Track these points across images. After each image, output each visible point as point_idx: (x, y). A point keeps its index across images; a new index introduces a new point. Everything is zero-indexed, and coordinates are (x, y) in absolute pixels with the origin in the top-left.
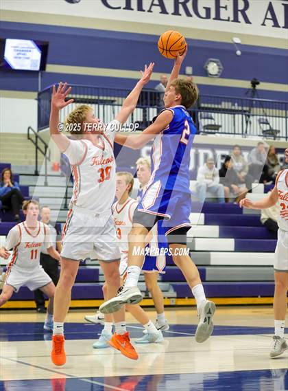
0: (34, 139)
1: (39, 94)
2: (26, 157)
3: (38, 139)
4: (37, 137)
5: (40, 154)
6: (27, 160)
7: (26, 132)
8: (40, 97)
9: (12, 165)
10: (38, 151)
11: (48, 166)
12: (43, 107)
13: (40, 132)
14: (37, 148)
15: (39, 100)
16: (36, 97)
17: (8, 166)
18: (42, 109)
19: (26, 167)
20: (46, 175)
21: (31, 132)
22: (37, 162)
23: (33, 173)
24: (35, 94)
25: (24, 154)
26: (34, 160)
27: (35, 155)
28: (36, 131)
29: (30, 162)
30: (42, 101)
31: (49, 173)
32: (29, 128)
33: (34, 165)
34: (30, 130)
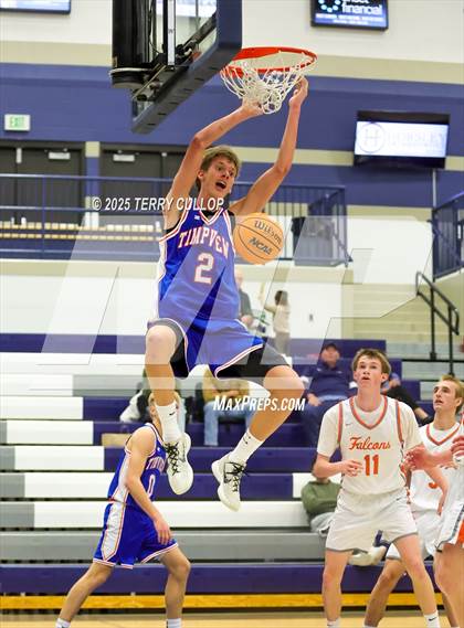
0: (427, 294)
1: (434, 212)
2: (413, 328)
3: (436, 295)
4: (433, 290)
5: (438, 322)
6: (416, 333)
7: (413, 282)
8: (436, 217)
9: (387, 342)
10: (436, 315)
11: (454, 343)
12: (442, 235)
13: (438, 281)
14: (434, 310)
15: (434, 222)
16: (430, 217)
17: (380, 345)
18: (440, 240)
19: (415, 347)
20: (451, 361)
21: (422, 282)
22: (433, 336)
23: (428, 357)
24: (428, 212)
25: (409, 323)
26: (430, 333)
27: (430, 323)
28: (431, 280)
29: (421, 337)
30: (440, 224)
31: (455, 357)
32: (418, 274)
33: (430, 343)
34: (420, 278)
